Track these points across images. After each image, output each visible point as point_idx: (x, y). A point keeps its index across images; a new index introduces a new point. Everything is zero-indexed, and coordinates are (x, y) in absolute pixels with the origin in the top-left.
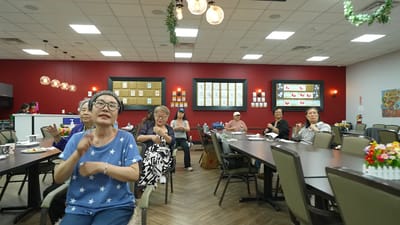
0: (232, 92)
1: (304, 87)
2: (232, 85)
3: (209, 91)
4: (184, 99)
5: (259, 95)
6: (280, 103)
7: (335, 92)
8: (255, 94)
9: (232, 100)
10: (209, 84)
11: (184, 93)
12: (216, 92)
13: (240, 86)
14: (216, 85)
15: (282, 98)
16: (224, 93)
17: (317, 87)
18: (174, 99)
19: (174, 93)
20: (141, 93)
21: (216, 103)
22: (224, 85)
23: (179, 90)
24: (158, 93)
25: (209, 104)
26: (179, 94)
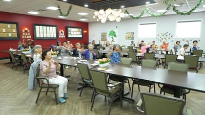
0: (51, 31)
1: (77, 29)
2: (51, 28)
3: (41, 30)
4: (29, 34)
5: (62, 32)
6: (69, 36)
7: (86, 32)
8: (60, 32)
9: (52, 34)
10: (41, 27)
11: (29, 31)
12: (45, 31)
13: (55, 28)
14: (45, 27)
15: (70, 34)
16: (48, 31)
17: (81, 30)
18: (24, 34)
19: (23, 31)
20: (4, 30)
21: (45, 36)
22: (48, 27)
23: (26, 29)
24: (15, 30)
25: (42, 36)
26: (26, 31)
